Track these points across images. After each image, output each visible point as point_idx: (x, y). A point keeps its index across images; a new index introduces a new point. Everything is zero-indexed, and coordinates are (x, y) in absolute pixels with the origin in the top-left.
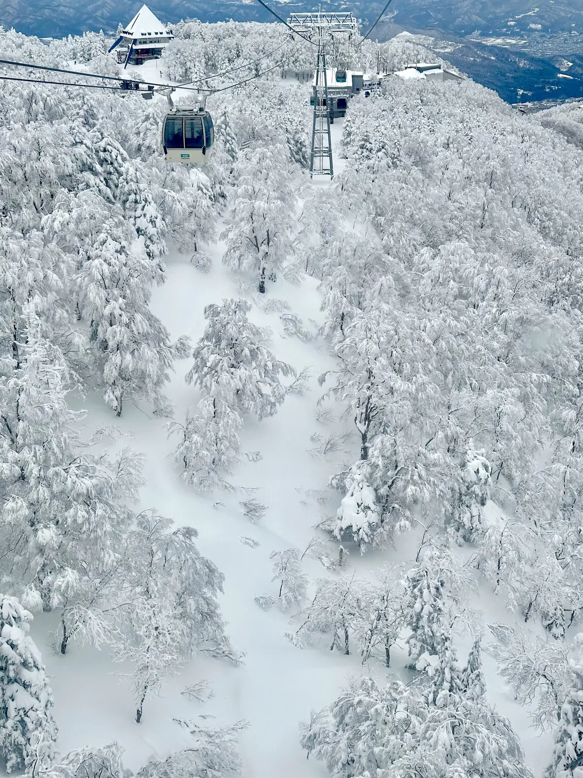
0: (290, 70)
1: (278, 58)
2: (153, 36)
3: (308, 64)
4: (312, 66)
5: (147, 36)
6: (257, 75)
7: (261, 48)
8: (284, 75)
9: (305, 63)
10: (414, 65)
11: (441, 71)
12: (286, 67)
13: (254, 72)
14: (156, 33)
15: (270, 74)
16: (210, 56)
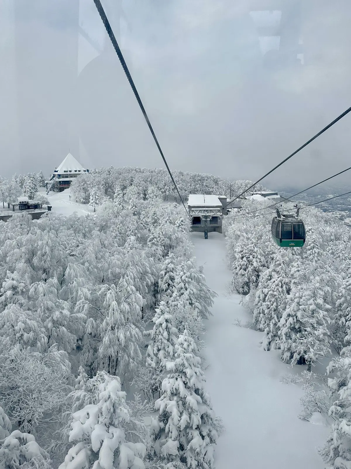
0: (170, 195)
1: (161, 186)
2: (73, 172)
3: (184, 191)
4: (186, 192)
5: (69, 173)
6: (145, 199)
7: (149, 180)
8: (166, 199)
9: (182, 190)
10: (260, 192)
11: (278, 196)
12: (167, 193)
13: (142, 195)
14: (76, 171)
15: (155, 197)
16: (110, 185)
